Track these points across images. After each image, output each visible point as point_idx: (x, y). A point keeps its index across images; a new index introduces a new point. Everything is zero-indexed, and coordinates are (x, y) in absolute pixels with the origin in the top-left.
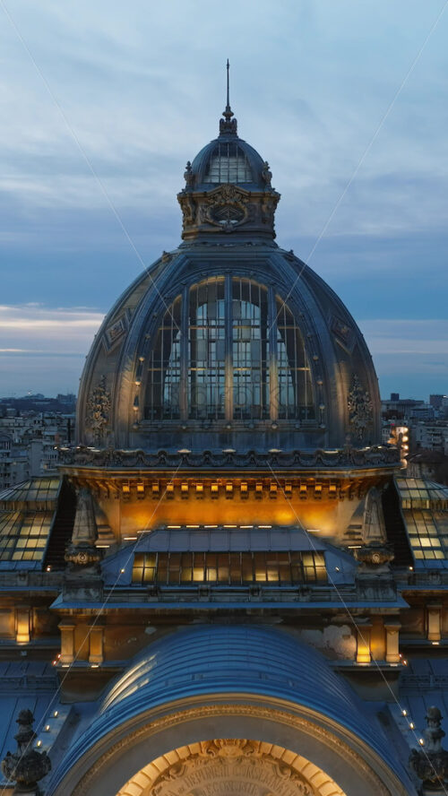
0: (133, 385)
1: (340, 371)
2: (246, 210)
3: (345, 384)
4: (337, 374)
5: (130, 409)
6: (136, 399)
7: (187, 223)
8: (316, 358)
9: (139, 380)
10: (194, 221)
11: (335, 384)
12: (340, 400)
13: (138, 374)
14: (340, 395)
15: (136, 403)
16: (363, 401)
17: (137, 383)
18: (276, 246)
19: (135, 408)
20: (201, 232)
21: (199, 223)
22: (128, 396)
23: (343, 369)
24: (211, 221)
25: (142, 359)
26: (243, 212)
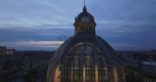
0: (58, 73)
1: (115, 69)
2: (89, 27)
3: (116, 73)
4: (114, 70)
5: (57, 80)
6: (59, 77)
7: (76, 30)
8: (108, 66)
9: (60, 71)
10: (77, 30)
11: (114, 73)
12: (116, 78)
13: (60, 69)
14: (116, 76)
15: (59, 78)
16: (121, 76)
17: (60, 72)
18: (96, 35)
19: (59, 80)
20: (78, 32)
21: (78, 30)
22: (57, 76)
23: (116, 68)
24: (81, 30)
25: (61, 65)
26: (88, 27)
